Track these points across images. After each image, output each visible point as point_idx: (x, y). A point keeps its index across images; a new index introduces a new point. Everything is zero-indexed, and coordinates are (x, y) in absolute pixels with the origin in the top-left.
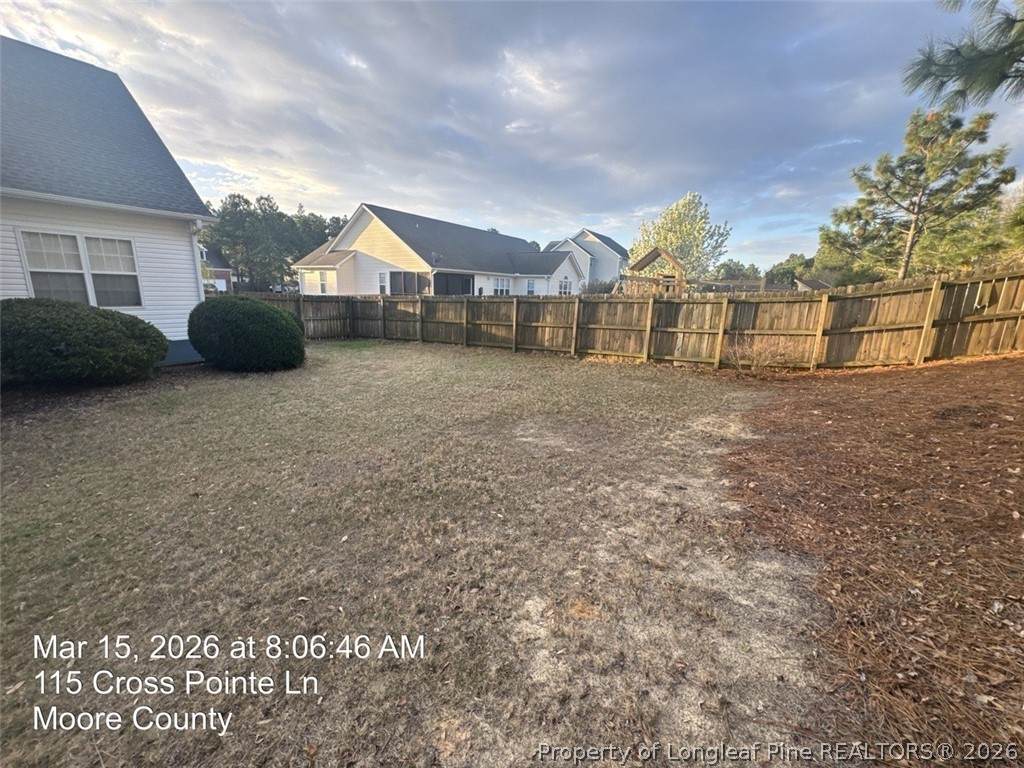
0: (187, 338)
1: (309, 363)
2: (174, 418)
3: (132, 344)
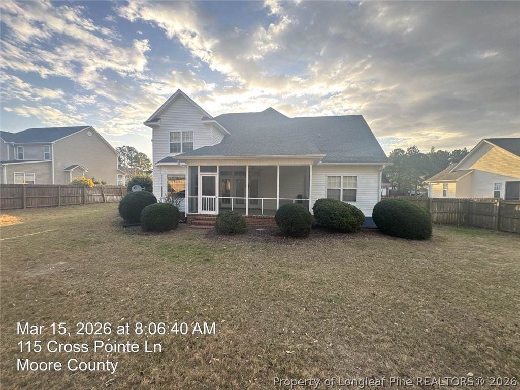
0: (371, 216)
1: (433, 238)
2: (364, 252)
3: (353, 217)
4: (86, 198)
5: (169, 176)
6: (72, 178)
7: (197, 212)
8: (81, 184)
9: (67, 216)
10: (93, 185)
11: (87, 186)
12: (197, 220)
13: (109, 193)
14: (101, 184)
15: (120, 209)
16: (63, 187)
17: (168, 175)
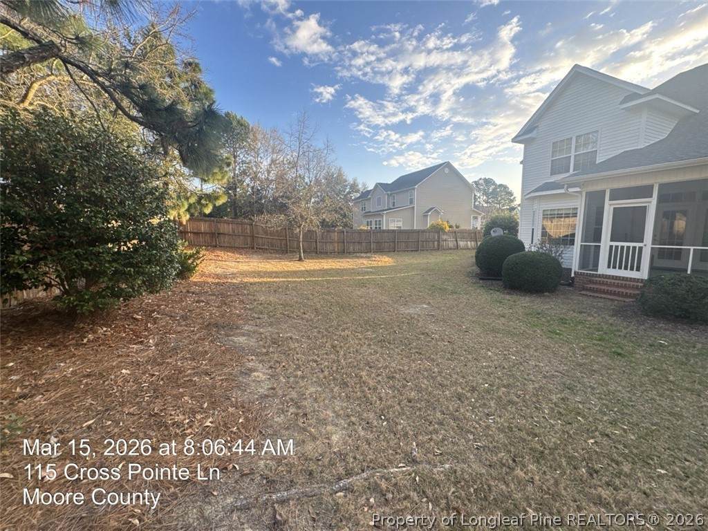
4: (441, 243)
5: (546, 213)
6: (430, 222)
7: (597, 270)
8: (437, 228)
9: (425, 261)
10: (448, 228)
11: (442, 229)
12: (596, 283)
13: (463, 238)
14: (455, 228)
15: (477, 257)
16: (423, 231)
17: (544, 211)
